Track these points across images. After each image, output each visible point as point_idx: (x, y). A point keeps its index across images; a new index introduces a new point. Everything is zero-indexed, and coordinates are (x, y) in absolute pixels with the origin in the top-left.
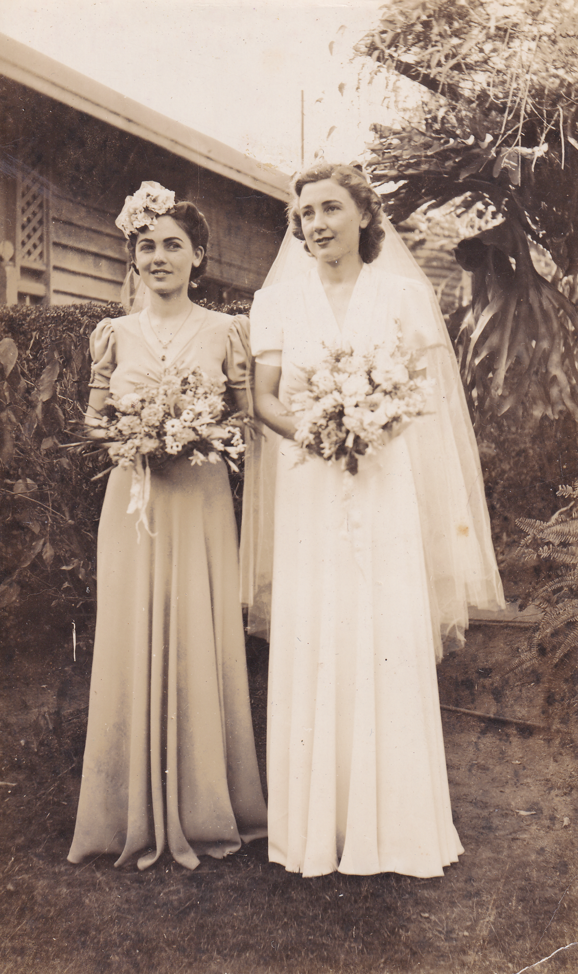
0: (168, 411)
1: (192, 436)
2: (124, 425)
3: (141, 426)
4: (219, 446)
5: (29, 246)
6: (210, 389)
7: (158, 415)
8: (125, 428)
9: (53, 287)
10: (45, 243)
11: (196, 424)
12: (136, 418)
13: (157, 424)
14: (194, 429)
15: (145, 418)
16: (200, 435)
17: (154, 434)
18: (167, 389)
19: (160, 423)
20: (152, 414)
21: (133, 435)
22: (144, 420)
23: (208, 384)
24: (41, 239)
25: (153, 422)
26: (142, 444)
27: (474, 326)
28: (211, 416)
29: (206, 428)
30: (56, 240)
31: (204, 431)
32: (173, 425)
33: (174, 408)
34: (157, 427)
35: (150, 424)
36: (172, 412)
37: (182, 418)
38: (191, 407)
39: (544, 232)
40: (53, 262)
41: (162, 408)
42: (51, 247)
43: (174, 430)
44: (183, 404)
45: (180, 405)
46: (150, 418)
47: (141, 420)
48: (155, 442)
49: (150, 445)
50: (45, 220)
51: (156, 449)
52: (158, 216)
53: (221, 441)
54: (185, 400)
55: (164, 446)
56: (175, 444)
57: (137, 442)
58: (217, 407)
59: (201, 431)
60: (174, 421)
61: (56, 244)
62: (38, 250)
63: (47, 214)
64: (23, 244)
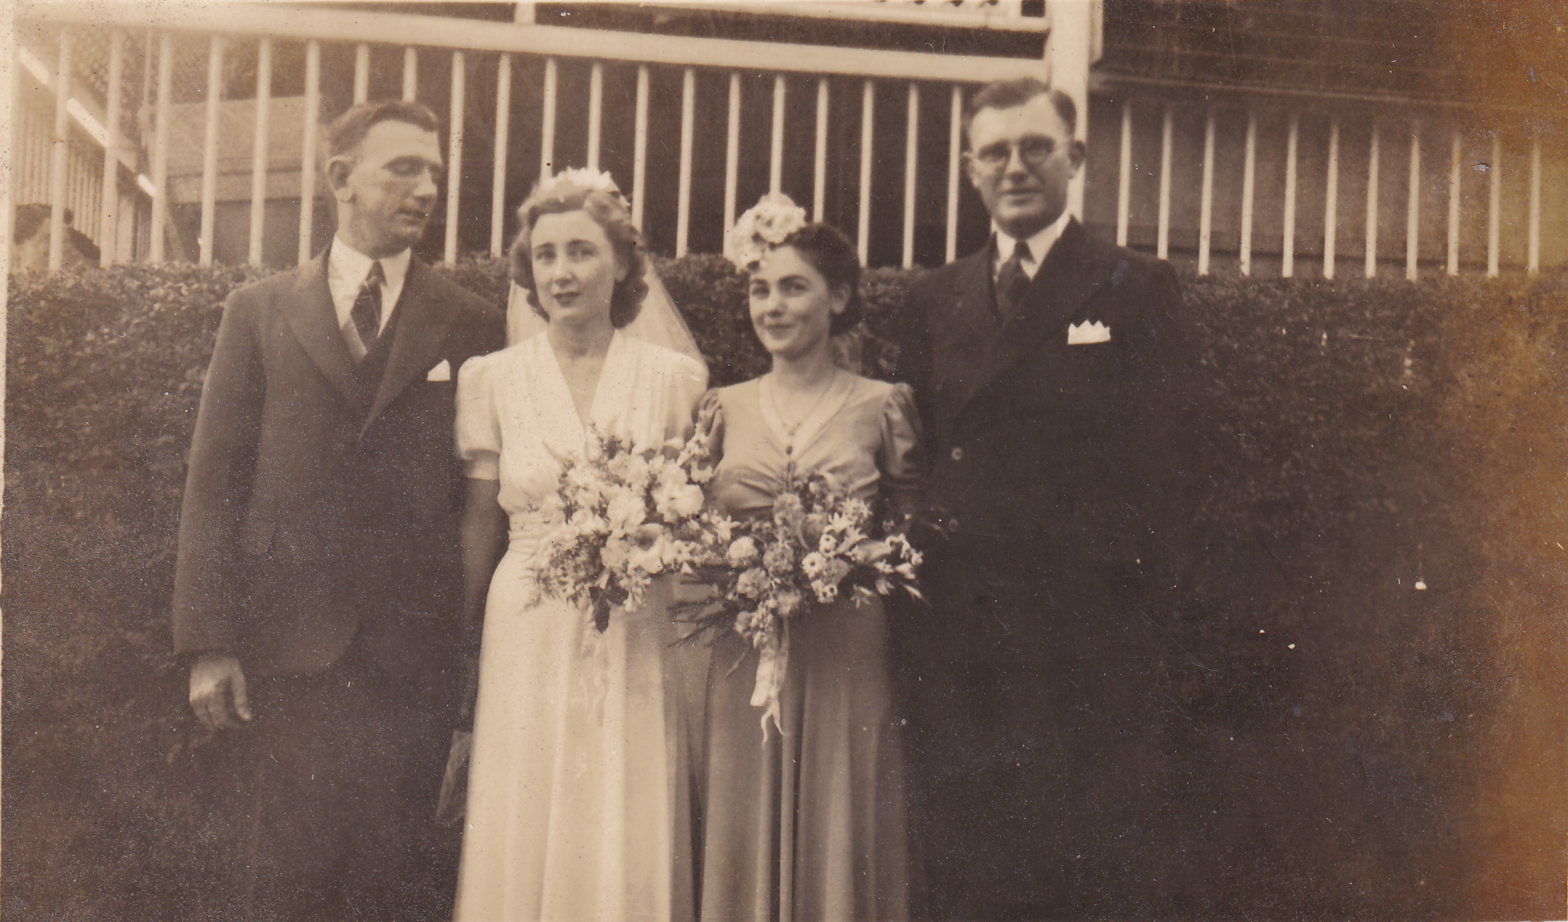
0: (796, 545)
1: (845, 567)
2: (747, 585)
3: (769, 579)
4: (883, 567)
6: (842, 491)
7: (786, 556)
8: (749, 589)
11: (842, 548)
12: (758, 570)
13: (790, 568)
14: (842, 556)
15: (770, 565)
16: (855, 563)
17: (790, 583)
18: (784, 516)
19: (793, 565)
20: (778, 557)
21: (762, 597)
22: (771, 569)
23: (838, 487)
25: (784, 568)
26: (779, 604)
28: (859, 530)
29: (859, 549)
31: (859, 554)
32: (812, 564)
33: (804, 537)
34: (790, 573)
35: (781, 572)
36: (803, 543)
37: (822, 549)
38: (827, 528)
41: (788, 544)
43: (816, 569)
44: (814, 528)
45: (810, 530)
46: (777, 564)
47: (767, 571)
48: (796, 595)
49: (788, 602)
51: (801, 604)
52: (773, 246)
53: (885, 561)
54: (814, 521)
55: (811, 595)
56: (827, 589)
57: (771, 603)
58: (862, 514)
59: (853, 555)
60: (813, 556)
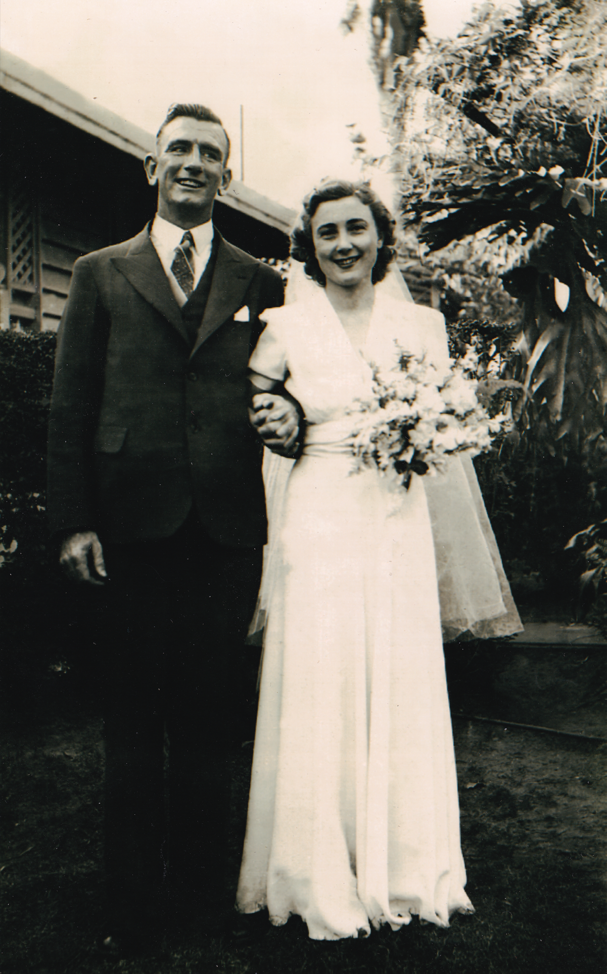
5: (19, 268)
9: (43, 311)
10: (35, 265)
24: (30, 261)
27: (528, 353)
30: (46, 262)
39: (603, 260)
40: (44, 285)
42: (41, 269)
50: (34, 243)
61: (47, 267)
62: (28, 272)
63: (37, 237)
64: (14, 266)
